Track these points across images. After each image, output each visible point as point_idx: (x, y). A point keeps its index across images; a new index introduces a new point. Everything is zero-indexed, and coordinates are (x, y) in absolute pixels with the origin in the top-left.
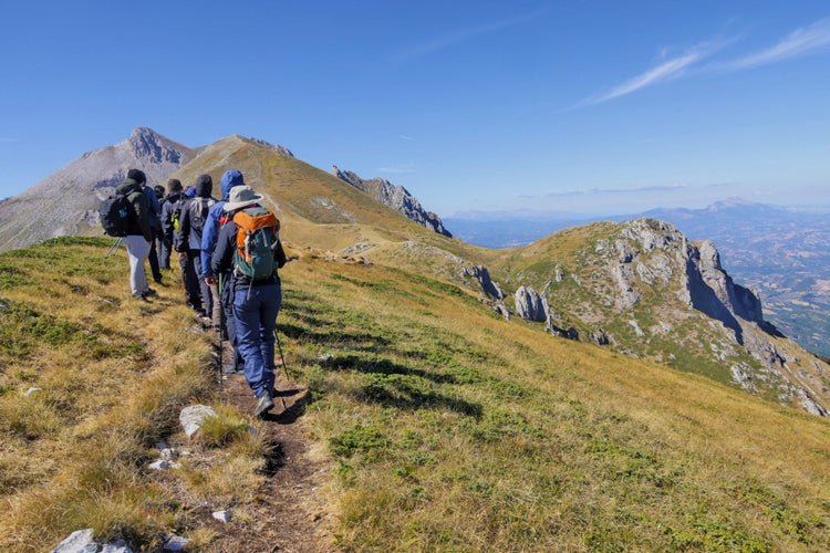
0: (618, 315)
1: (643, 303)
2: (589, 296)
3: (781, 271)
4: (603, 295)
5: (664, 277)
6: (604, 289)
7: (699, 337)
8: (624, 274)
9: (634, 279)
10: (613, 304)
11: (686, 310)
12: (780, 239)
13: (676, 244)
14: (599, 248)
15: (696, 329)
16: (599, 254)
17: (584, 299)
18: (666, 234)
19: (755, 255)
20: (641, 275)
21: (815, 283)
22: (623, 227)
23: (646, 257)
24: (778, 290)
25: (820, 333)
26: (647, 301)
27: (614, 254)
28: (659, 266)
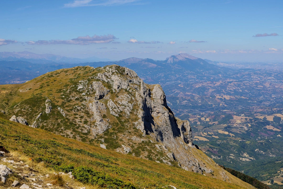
0: (92, 140)
1: (111, 131)
2: (71, 125)
3: (212, 109)
4: (81, 124)
5: (127, 111)
6: (83, 120)
7: (149, 157)
8: (98, 108)
9: (105, 112)
10: (89, 132)
11: (141, 136)
12: (212, 86)
13: (136, 86)
14: (80, 87)
15: (147, 150)
16: (80, 92)
17: (67, 128)
18: (129, 78)
19: (197, 96)
20: (110, 109)
21: (232, 118)
22: (99, 71)
23: (114, 95)
24: (210, 123)
25: (234, 153)
26: (114, 129)
27: (91, 93)
28: (124, 102)
